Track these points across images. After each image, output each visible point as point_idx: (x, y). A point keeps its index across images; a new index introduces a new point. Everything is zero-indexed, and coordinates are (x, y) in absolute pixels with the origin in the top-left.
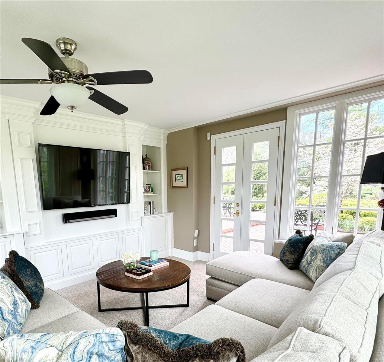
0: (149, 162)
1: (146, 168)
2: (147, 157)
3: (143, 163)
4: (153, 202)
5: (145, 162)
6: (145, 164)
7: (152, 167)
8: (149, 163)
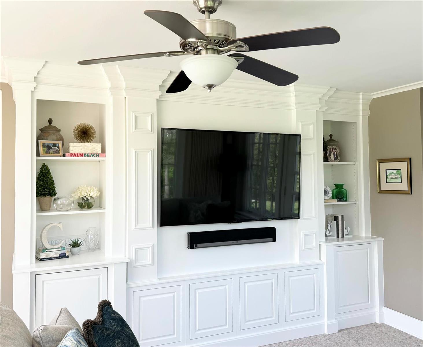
0: (335, 147)
1: (331, 158)
2: (332, 138)
3: (325, 149)
4: (342, 217)
5: (328, 148)
6: (328, 152)
7: (340, 155)
8: (335, 149)
